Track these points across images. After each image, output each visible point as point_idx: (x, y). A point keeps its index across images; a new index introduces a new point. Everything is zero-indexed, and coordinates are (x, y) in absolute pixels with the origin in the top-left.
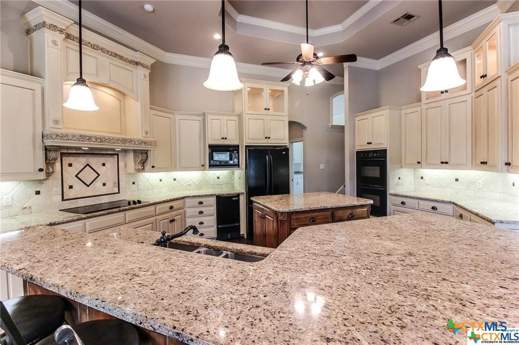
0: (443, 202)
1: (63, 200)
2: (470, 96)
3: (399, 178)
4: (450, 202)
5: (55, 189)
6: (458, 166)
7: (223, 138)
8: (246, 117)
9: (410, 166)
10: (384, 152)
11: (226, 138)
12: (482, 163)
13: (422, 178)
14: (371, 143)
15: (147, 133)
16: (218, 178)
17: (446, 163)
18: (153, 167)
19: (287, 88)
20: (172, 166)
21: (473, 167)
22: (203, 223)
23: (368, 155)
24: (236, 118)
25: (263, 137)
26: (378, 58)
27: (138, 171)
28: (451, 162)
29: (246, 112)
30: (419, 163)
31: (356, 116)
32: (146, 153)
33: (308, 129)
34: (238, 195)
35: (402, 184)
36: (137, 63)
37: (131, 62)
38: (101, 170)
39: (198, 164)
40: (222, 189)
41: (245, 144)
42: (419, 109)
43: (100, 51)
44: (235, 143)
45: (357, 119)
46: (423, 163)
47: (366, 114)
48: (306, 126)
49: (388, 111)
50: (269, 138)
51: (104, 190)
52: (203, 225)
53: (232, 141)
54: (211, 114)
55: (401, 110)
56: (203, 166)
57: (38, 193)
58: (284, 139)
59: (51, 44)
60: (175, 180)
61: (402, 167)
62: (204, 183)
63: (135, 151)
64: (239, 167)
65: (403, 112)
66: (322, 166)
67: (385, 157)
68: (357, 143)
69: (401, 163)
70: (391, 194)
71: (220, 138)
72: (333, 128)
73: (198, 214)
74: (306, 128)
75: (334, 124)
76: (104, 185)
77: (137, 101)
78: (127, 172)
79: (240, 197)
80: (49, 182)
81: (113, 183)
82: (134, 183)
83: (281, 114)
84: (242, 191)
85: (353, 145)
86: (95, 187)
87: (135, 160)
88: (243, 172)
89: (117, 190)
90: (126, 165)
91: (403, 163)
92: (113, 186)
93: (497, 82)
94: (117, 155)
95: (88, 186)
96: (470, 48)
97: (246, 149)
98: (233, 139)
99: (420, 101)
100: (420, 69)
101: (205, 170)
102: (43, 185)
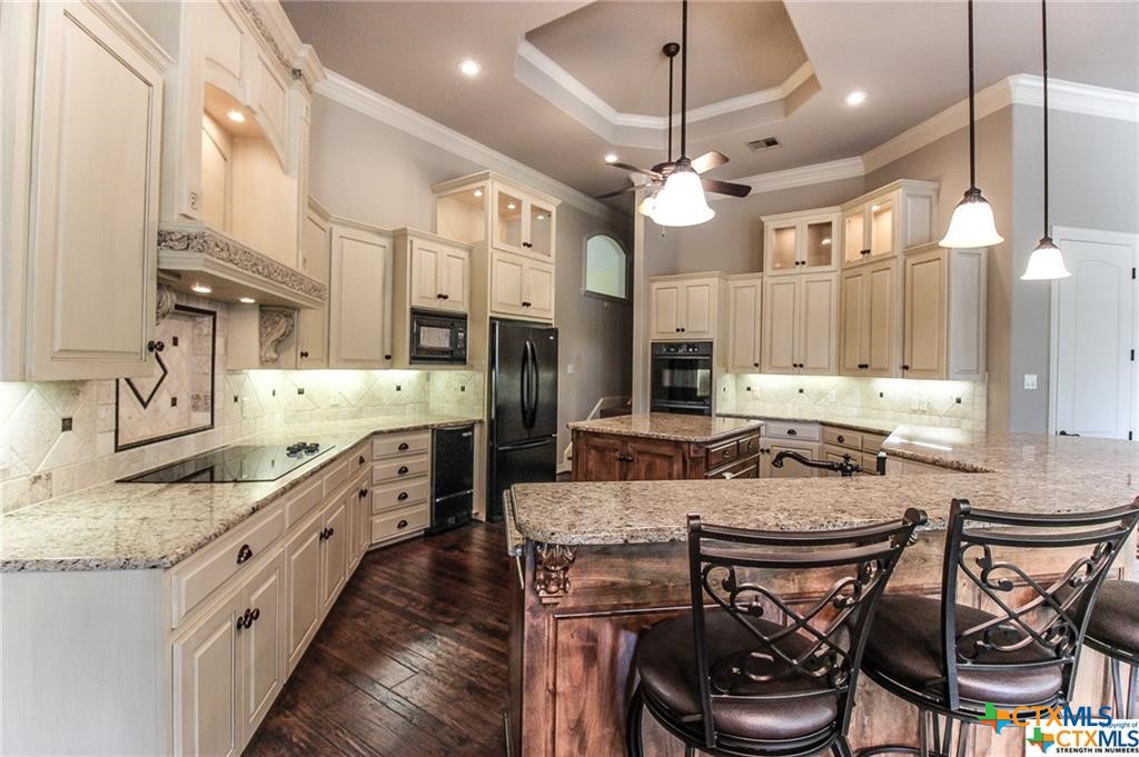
0: (805, 422)
1: (117, 448)
2: (834, 274)
4: (816, 422)
5: (102, 412)
6: (817, 371)
7: (440, 297)
10: (708, 345)
11: (445, 297)
12: (859, 367)
13: (749, 389)
14: (683, 330)
16: (399, 389)
18: (304, 355)
19: (555, 209)
20: (325, 357)
21: (839, 372)
22: (406, 496)
23: (678, 350)
24: (464, 254)
25: (519, 303)
27: (265, 363)
28: (809, 364)
29: (494, 246)
30: (756, 365)
31: (653, 281)
32: (291, 314)
34: (470, 427)
35: (727, 400)
36: (297, 73)
37: (285, 64)
38: (170, 357)
39: (378, 355)
41: (490, 314)
42: (759, 282)
44: (462, 309)
45: (655, 286)
46: (765, 364)
47: (672, 280)
49: (716, 280)
50: (528, 305)
51: (172, 420)
52: (408, 500)
53: (457, 304)
54: (419, 237)
55: (727, 280)
56: (388, 357)
57: (67, 425)
58: (549, 310)
60: (301, 392)
61: (727, 372)
62: (370, 402)
63: (263, 308)
64: (465, 364)
67: (709, 355)
68: (654, 330)
71: (435, 295)
72: (590, 297)
73: (397, 474)
75: (588, 289)
76: (173, 402)
77: (286, 172)
78: (229, 368)
79: (477, 430)
80: (92, 390)
81: (198, 397)
82: (236, 400)
83: (546, 258)
84: (480, 418)
85: (647, 332)
86: (156, 411)
87: (261, 336)
88: (481, 374)
89: (202, 418)
90: (226, 345)
91: (730, 366)
92: (195, 408)
93: (894, 262)
94: (213, 314)
95: (145, 405)
96: (838, 208)
97: (493, 326)
98: (459, 299)
99: (761, 270)
100: (763, 223)
101: (391, 367)
102: (81, 397)
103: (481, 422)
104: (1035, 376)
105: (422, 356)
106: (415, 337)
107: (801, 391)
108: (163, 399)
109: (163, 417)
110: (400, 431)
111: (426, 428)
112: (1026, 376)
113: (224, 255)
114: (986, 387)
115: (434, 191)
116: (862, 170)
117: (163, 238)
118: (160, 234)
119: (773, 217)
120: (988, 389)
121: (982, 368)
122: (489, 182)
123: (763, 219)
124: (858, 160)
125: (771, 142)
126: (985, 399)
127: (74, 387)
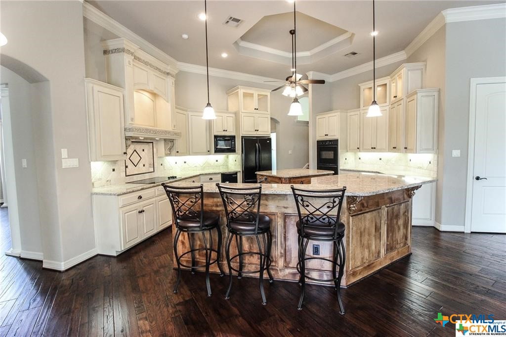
1: (126, 176)
2: (388, 107)
3: (346, 159)
5: (122, 168)
6: (381, 150)
7: (224, 131)
8: (242, 115)
9: (352, 150)
10: (337, 141)
11: (226, 131)
12: (394, 148)
13: (360, 159)
14: (327, 135)
15: (174, 126)
16: (217, 161)
17: (374, 148)
18: (177, 152)
19: (269, 93)
20: (188, 152)
21: (389, 151)
23: (325, 143)
24: (233, 115)
25: (253, 130)
26: (331, 74)
27: (167, 155)
28: (378, 147)
29: (242, 111)
30: (358, 148)
32: (173, 141)
33: (280, 123)
34: (236, 173)
35: (348, 163)
36: (168, 74)
37: (164, 73)
38: (142, 154)
39: (205, 150)
40: (219, 169)
41: (241, 135)
42: (358, 113)
43: (149, 67)
44: (233, 134)
45: (318, 117)
46: (361, 149)
47: (324, 114)
48: (279, 121)
50: (258, 130)
51: (144, 170)
53: (231, 133)
55: (347, 113)
56: (209, 151)
57: (114, 170)
58: (268, 132)
59: (128, 64)
60: (185, 163)
61: (347, 152)
62: (207, 165)
63: (165, 140)
64: (235, 152)
65: (349, 114)
66: (290, 152)
67: (337, 145)
68: (317, 135)
69: (347, 149)
70: (341, 170)
71: (222, 130)
72: (298, 123)
74: (279, 122)
75: (299, 120)
76: (144, 165)
77: (168, 102)
78: (158, 156)
79: (238, 174)
80: (119, 163)
81: (150, 164)
82: (162, 165)
83: (266, 112)
84: (239, 170)
85: (315, 136)
86: (139, 168)
87: (165, 147)
88: (239, 156)
89: (152, 170)
90: (157, 150)
91: (348, 149)
92: (150, 167)
93: (402, 101)
94: (152, 143)
95: (136, 166)
96: (389, 77)
97: (242, 139)
98: (232, 130)
99: (359, 107)
100: (360, 87)
101: (210, 154)
102: (116, 165)
103: (240, 172)
104: (459, 151)
105: (218, 151)
106: (216, 144)
107: (380, 159)
108: (141, 165)
109: (141, 169)
110: (209, 174)
111: (219, 173)
112: (453, 151)
113: (139, 131)
114: (437, 156)
115: (227, 94)
116: (406, 56)
117: (125, 130)
118: (125, 129)
119: (364, 84)
120: (438, 157)
121: (435, 148)
122: (239, 90)
123: (359, 85)
124: (403, 52)
125: (354, 54)
126: (437, 162)
127: (115, 162)
